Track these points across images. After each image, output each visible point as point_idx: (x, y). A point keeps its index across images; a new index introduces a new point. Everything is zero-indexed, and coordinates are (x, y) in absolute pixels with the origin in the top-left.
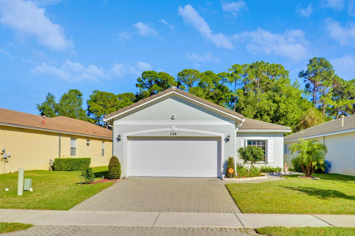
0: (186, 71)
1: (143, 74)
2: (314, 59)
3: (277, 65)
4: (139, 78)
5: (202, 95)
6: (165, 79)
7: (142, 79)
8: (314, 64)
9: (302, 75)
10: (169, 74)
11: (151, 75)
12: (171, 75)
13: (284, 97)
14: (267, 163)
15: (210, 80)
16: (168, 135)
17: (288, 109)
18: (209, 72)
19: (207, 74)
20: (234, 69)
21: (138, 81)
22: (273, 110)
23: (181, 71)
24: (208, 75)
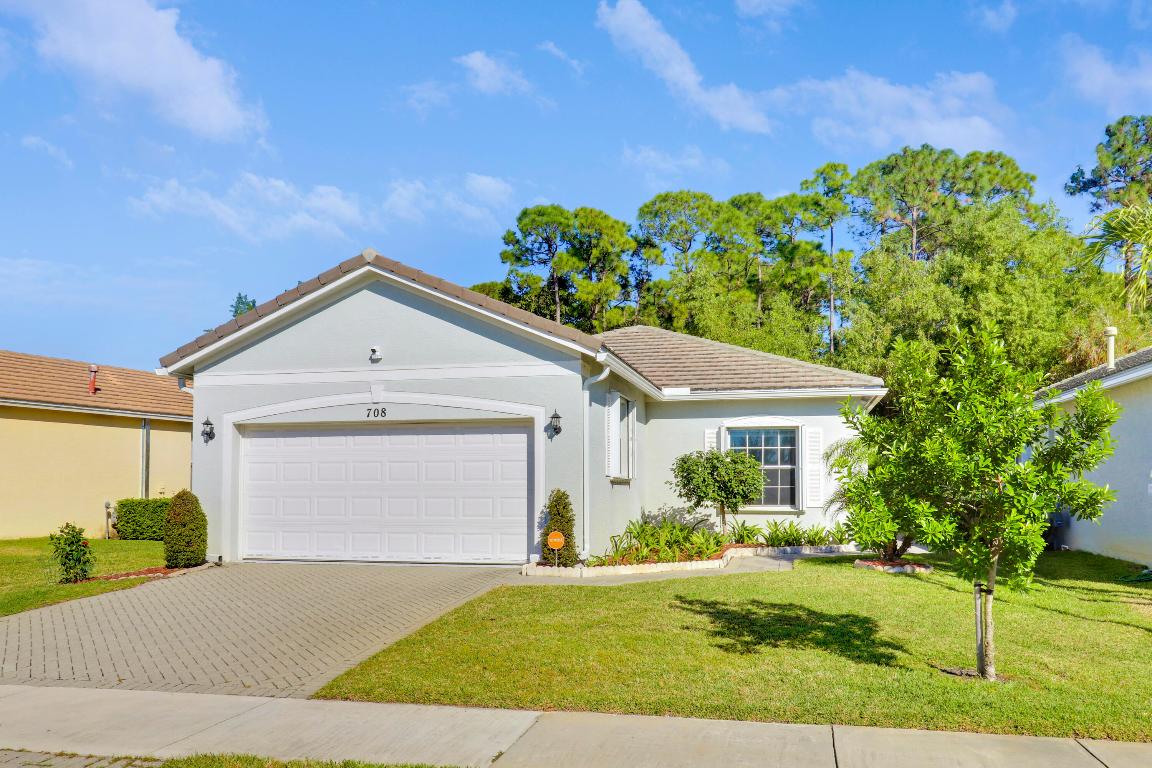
0: (665, 199)
1: (520, 219)
2: (1122, 122)
3: (989, 156)
4: (508, 231)
5: (706, 279)
6: (592, 232)
7: (519, 235)
8: (1121, 142)
9: (1081, 184)
10: (606, 211)
11: (545, 219)
12: (613, 216)
13: (995, 269)
14: (800, 513)
15: (743, 224)
16: (360, 416)
17: (1008, 312)
18: (744, 199)
19: (737, 204)
20: (825, 180)
21: (507, 244)
22: (956, 319)
23: (648, 200)
24: (739, 208)
